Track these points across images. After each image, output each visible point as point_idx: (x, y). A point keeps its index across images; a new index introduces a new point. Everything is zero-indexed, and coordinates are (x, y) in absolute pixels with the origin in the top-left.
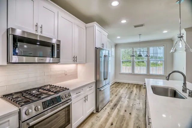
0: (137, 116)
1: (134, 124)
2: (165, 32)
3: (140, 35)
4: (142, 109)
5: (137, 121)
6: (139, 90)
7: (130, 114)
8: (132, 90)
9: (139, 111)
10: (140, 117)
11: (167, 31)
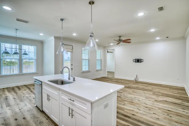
0: (33, 116)
1: (35, 123)
2: (41, 34)
3: (16, 29)
4: (32, 108)
5: (36, 120)
6: (14, 93)
7: (24, 118)
8: (4, 96)
9: (31, 111)
10: (36, 114)
11: (43, 35)
